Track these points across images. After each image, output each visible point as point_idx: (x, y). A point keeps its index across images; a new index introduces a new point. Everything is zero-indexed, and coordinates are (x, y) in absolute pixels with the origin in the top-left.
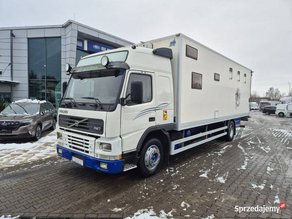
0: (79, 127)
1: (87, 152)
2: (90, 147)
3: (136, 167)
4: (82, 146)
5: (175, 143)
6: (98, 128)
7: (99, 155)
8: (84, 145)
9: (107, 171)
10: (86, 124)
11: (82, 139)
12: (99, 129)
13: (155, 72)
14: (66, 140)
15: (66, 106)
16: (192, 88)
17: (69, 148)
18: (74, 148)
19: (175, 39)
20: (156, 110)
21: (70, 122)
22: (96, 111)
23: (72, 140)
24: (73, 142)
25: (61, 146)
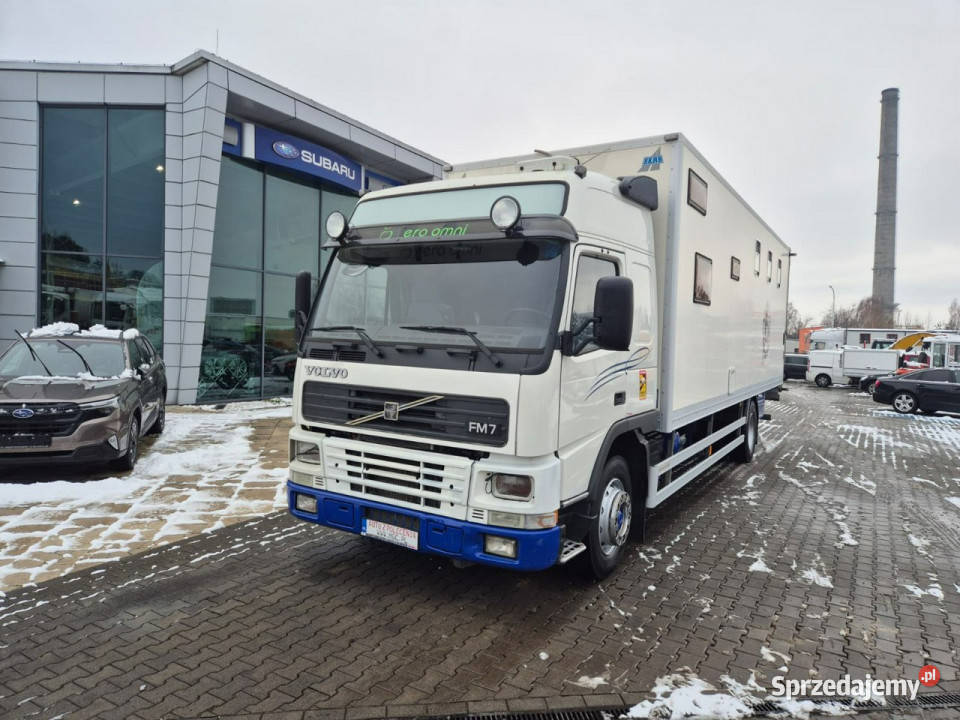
0: (399, 425)
1: (436, 504)
2: (452, 487)
3: (584, 548)
4: (417, 486)
5: (660, 470)
6: (485, 426)
7: (485, 513)
8: (422, 481)
9: (517, 562)
10: (432, 414)
11: (417, 464)
12: (490, 429)
13: (627, 251)
14: (337, 465)
15: (335, 355)
16: (694, 302)
17: (348, 491)
18: (369, 490)
19: (659, 151)
20: (627, 368)
21: (357, 405)
22: (473, 370)
23: (368, 466)
24: (371, 472)
25: (311, 488)
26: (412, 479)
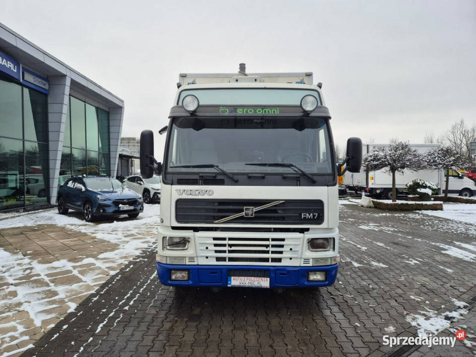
0: (257, 218)
1: (279, 260)
2: (291, 249)
4: (267, 252)
6: (311, 214)
7: (311, 260)
8: (271, 249)
9: (327, 283)
10: (275, 211)
11: (267, 240)
14: (207, 248)
17: (214, 262)
18: (231, 259)
19: (303, 79)
21: (220, 211)
23: (230, 246)
24: (233, 248)
25: (185, 265)
26: (264, 249)
